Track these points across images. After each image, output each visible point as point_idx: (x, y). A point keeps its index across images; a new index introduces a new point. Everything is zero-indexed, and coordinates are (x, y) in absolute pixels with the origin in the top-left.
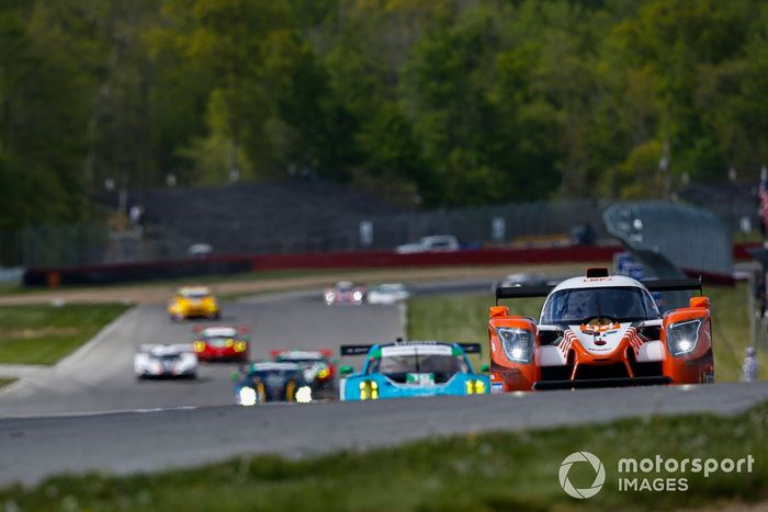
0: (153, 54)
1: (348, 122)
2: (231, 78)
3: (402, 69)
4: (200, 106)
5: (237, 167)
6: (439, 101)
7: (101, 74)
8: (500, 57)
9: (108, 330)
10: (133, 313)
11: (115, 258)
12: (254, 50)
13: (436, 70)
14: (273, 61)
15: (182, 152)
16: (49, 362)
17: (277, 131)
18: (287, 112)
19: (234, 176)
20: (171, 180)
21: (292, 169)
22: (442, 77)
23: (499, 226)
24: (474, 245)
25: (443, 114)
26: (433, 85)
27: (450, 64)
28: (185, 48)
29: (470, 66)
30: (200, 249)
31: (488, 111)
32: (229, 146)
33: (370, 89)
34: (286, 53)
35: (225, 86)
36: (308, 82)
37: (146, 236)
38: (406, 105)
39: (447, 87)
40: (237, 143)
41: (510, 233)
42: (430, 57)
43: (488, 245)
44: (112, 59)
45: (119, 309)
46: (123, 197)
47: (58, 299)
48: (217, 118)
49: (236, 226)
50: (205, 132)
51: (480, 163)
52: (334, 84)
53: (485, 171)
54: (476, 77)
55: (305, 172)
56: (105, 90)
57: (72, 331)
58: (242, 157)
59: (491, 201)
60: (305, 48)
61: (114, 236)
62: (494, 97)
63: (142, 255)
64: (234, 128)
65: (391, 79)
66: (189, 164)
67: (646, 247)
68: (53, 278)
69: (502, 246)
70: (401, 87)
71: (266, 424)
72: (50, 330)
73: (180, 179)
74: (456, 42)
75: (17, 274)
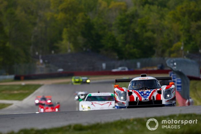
0: (48, 19)
1: (99, 37)
2: (69, 25)
3: (113, 23)
4: (61, 33)
5: (70, 49)
6: (123, 31)
7: (35, 24)
8: (139, 20)
9: (36, 91)
10: (43, 87)
11: (38, 72)
12: (75, 18)
13: (122, 23)
14: (80, 21)
15: (56, 45)
16: (21, 99)
17: (81, 39)
18: (83, 34)
19: (69, 51)
20: (53, 52)
21: (84, 49)
22: (124, 25)
23: (139, 64)
24: (132, 69)
25: (124, 35)
26: (121, 27)
27: (126, 22)
28: (57, 17)
29: (131, 22)
30: (61, 70)
31: (136, 34)
32: (68, 43)
33: (105, 28)
34: (83, 19)
35: (67, 27)
36: (89, 27)
37: (46, 67)
38: (115, 32)
39: (126, 27)
40: (70, 42)
41: (142, 66)
42: (121, 20)
43: (136, 69)
44: (37, 20)
45: (39, 86)
46: (40, 56)
47: (23, 83)
48: (65, 36)
49: (70, 64)
50: (62, 39)
51: (134, 48)
52: (95, 27)
53: (135, 50)
54: (133, 25)
55: (88, 50)
56: (36, 28)
57: (27, 91)
58: (71, 46)
59: (137, 58)
60: (88, 17)
61: (38, 67)
62: (137, 30)
63: (45, 72)
64: (69, 39)
65: (110, 26)
66: (57, 48)
67: (177, 70)
68: (22, 78)
69: (140, 70)
70: (113, 28)
71: (78, 116)
72: (21, 91)
73: (55, 52)
74: (127, 16)
75: (13, 77)
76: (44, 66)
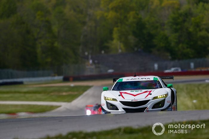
0: (98, 18)
1: (151, 36)
2: (119, 24)
3: (166, 22)
4: (111, 32)
5: (121, 48)
6: (176, 31)
7: (84, 23)
8: (193, 19)
9: (86, 93)
10: (92, 88)
11: (87, 73)
12: (125, 17)
13: (175, 22)
14: (131, 20)
15: (106, 44)
16: (69, 101)
17: (132, 39)
18: (134, 33)
19: (120, 51)
20: (103, 52)
21: (136, 49)
22: (177, 24)
23: (192, 65)
24: (186, 70)
25: (177, 34)
26: (174, 26)
27: (179, 21)
28: (107, 16)
29: (184, 21)
30: (111, 71)
31: (189, 33)
32: (119, 43)
33: (157, 27)
34: (134, 18)
35: (117, 27)
36: (140, 26)
37: (96, 67)
38: (167, 32)
39: (179, 27)
40: (121, 42)
41: (196, 67)
42: (174, 19)
43: (189, 70)
44: (87, 19)
45: (88, 87)
46: (90, 57)
47: (72, 84)
48: (115, 35)
49: (120, 64)
50: (112, 39)
51: (187, 48)
52: (147, 26)
53: (189, 50)
54: (186, 24)
55: (139, 50)
56: (85, 28)
57: (76, 93)
58: (122, 46)
59: (190, 58)
60: (140, 16)
61: (87, 67)
62: (191, 29)
63: (95, 73)
64: (120, 38)
65: (163, 25)
66: (108, 48)
68: (71, 79)
69: (193, 70)
70: (166, 27)
71: (128, 119)
72: (70, 93)
73: (105, 52)
74: (181, 15)
75: (61, 78)
76: (93, 67)
